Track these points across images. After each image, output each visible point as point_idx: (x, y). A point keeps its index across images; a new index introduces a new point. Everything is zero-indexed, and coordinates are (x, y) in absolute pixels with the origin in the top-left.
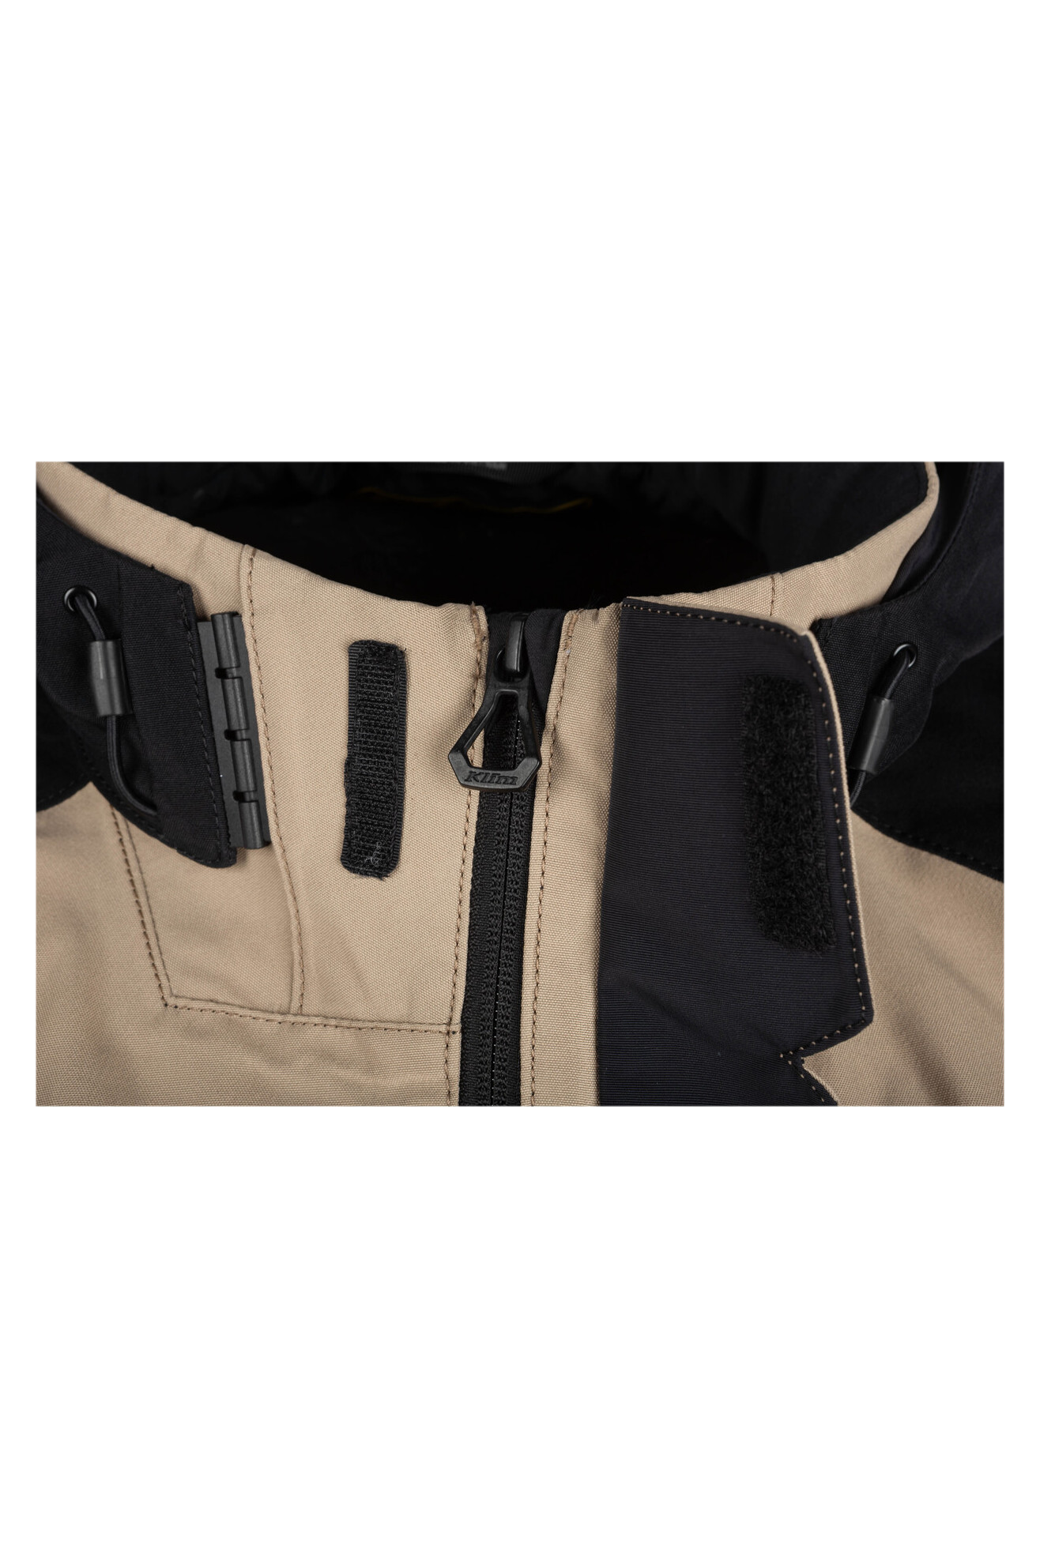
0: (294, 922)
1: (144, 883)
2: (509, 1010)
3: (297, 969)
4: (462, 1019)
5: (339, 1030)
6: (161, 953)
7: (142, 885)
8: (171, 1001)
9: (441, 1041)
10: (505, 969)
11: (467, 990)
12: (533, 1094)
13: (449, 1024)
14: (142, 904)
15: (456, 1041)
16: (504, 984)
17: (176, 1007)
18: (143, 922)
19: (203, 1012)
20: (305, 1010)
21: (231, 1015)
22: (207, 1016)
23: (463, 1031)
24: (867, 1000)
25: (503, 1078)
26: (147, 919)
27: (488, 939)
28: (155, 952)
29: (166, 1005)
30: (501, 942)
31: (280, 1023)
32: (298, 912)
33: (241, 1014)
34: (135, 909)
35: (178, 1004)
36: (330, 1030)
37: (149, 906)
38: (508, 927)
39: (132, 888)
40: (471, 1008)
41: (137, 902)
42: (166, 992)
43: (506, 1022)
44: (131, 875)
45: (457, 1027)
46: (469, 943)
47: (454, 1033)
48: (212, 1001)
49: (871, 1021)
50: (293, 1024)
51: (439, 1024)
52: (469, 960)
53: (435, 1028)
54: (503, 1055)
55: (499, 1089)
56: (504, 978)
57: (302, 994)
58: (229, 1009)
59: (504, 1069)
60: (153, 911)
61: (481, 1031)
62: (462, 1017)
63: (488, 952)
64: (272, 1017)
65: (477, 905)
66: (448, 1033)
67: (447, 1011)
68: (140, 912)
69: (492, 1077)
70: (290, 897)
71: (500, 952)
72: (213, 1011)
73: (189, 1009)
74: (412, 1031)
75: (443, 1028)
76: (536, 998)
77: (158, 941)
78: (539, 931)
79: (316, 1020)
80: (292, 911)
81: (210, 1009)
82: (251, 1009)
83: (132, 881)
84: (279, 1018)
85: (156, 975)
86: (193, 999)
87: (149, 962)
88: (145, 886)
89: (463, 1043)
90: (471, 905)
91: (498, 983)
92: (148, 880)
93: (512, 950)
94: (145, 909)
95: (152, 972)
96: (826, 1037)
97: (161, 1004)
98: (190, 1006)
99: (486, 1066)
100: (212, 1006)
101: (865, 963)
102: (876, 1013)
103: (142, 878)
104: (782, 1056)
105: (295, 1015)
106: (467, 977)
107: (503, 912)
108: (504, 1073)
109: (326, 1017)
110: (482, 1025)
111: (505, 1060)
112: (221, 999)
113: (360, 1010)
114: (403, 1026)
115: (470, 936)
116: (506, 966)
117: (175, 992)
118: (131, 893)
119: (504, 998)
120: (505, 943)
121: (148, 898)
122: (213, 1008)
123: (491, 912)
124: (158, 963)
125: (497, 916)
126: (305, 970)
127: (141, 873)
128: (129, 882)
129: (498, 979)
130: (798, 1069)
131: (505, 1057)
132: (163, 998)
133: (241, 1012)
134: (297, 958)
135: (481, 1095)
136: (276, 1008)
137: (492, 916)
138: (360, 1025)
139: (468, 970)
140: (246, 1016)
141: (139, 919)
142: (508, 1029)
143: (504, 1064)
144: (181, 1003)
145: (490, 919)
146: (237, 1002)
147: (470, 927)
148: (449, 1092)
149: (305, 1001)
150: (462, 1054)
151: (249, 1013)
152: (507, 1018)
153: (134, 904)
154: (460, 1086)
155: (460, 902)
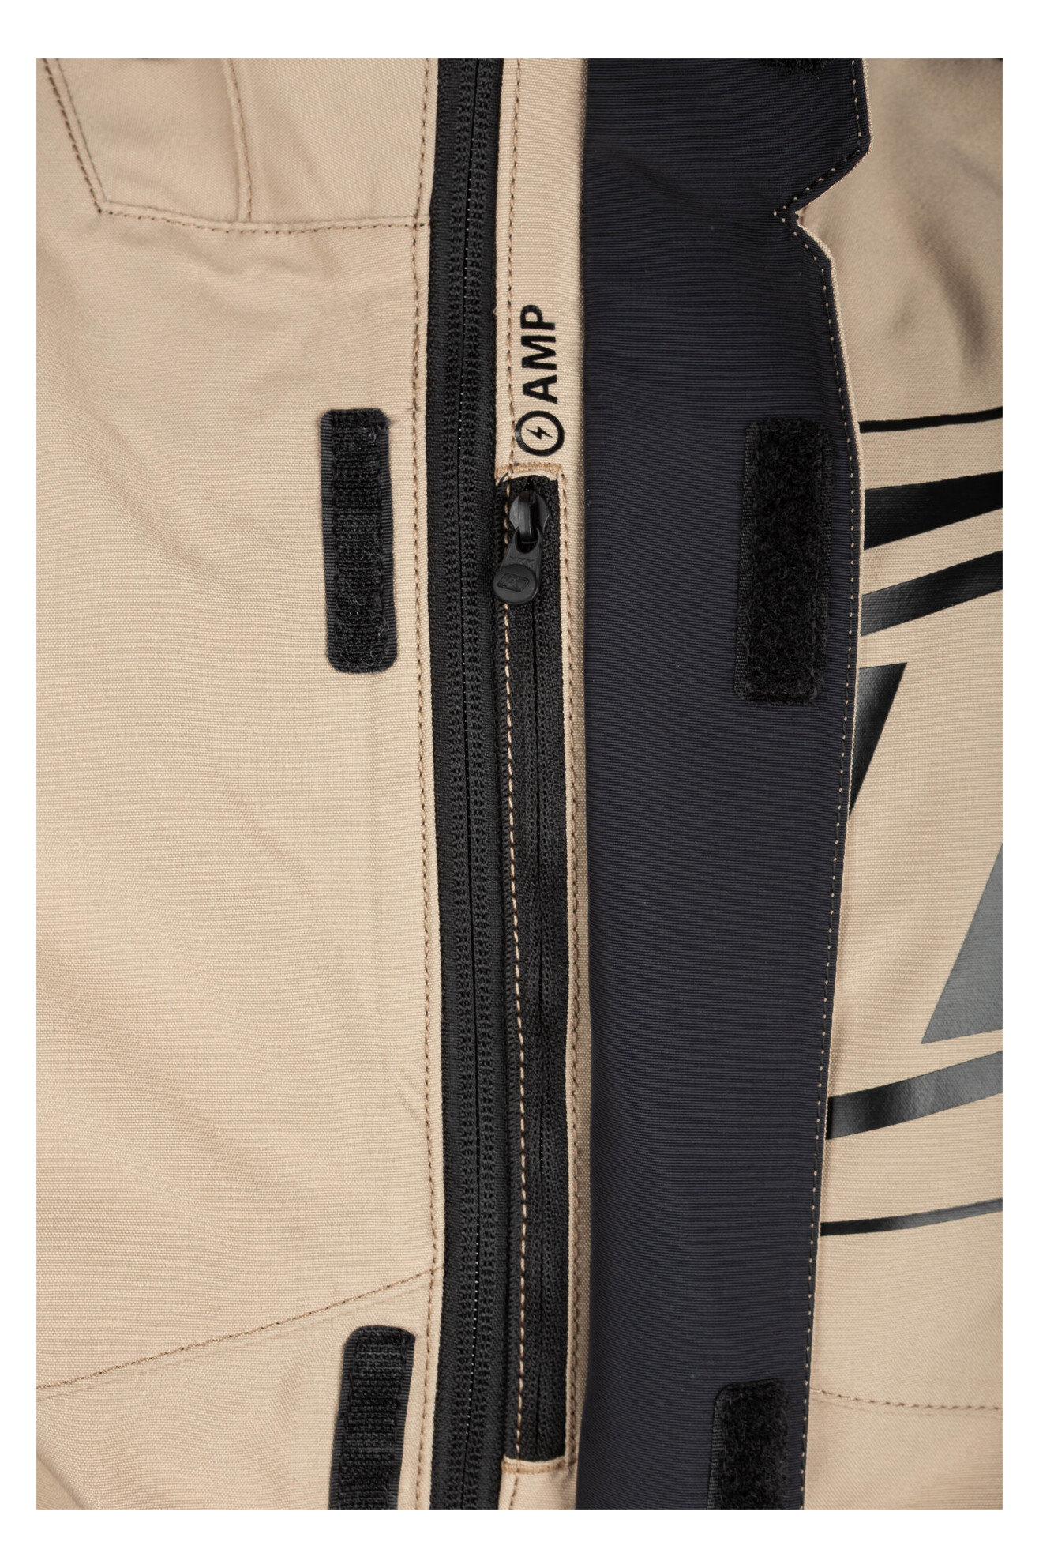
0: (236, 115)
1: (65, 81)
2: (484, 198)
3: (243, 172)
4: (431, 211)
5: (292, 236)
6: (90, 157)
7: (64, 84)
8: (105, 207)
9: (407, 236)
10: (479, 150)
11: (436, 179)
12: (510, 289)
13: (416, 216)
14: (64, 105)
15: (425, 233)
16: (477, 167)
17: (111, 213)
18: (67, 124)
19: (142, 219)
20: (254, 216)
21: (173, 223)
22: (146, 224)
23: (432, 224)
24: (864, 125)
25: (477, 276)
26: (71, 119)
27: (459, 116)
28: (83, 155)
29: (100, 211)
30: (473, 118)
31: (227, 232)
32: (239, 101)
33: (184, 222)
34: (58, 109)
35: (113, 211)
36: (283, 237)
37: (73, 106)
38: (482, 100)
39: (52, 87)
40: (440, 197)
41: (59, 101)
42: (99, 196)
43: (480, 211)
44: (50, 73)
45: (425, 218)
46: (437, 122)
47: (422, 225)
48: (150, 207)
49: (867, 149)
50: (242, 232)
51: (405, 217)
52: (438, 142)
53: (401, 221)
54: (476, 249)
55: (472, 288)
56: (478, 160)
57: (250, 201)
58: (169, 216)
59: (477, 265)
60: (78, 111)
61: (452, 223)
62: (430, 208)
63: (459, 131)
64: (218, 225)
65: (445, 75)
66: (415, 226)
67: (414, 201)
68: (64, 113)
69: (465, 275)
70: (230, 84)
71: (472, 130)
72: (153, 219)
73: (125, 216)
74: (375, 227)
75: (410, 222)
76: (514, 180)
77: (86, 143)
78: (518, 100)
79: (268, 227)
80: (234, 102)
81: (149, 217)
82: (194, 217)
83: (52, 80)
84: (226, 226)
85: (87, 179)
86: (129, 205)
87: (77, 165)
88: (67, 85)
89: (432, 239)
90: (440, 77)
91: (470, 167)
92: (69, 79)
93: (486, 127)
94: (68, 109)
95: (81, 176)
96: (821, 179)
97: (93, 211)
98: (126, 213)
99: (458, 263)
100: (150, 212)
101: (865, 94)
102: (873, 139)
103: (63, 76)
104: (775, 214)
105: (244, 222)
106: (436, 162)
107: (476, 81)
108: (477, 270)
109: (278, 223)
110: (453, 216)
111: (479, 255)
112: (161, 206)
113: (316, 209)
114: (364, 223)
115: (438, 114)
116: (479, 147)
117: (109, 197)
118: (52, 92)
119: (478, 184)
120: (478, 120)
121: (71, 98)
122: (153, 216)
123: (462, 82)
124: (87, 166)
125: (469, 87)
126: (252, 172)
127: (61, 70)
128: (49, 81)
129: (470, 162)
130: (791, 225)
131: (479, 251)
132: (96, 204)
133: (184, 220)
134: (241, 158)
135: (453, 296)
136: (222, 217)
137: (463, 88)
138: (315, 226)
139: (437, 154)
140: (189, 225)
141: (62, 120)
142: (482, 220)
143: (478, 260)
144: (116, 209)
145: (461, 91)
146: (179, 210)
147: (438, 102)
148: (417, 293)
149: (253, 208)
150: (432, 251)
151: (192, 221)
152: (481, 207)
153: (56, 103)
154: (430, 285)
155: (427, 73)
